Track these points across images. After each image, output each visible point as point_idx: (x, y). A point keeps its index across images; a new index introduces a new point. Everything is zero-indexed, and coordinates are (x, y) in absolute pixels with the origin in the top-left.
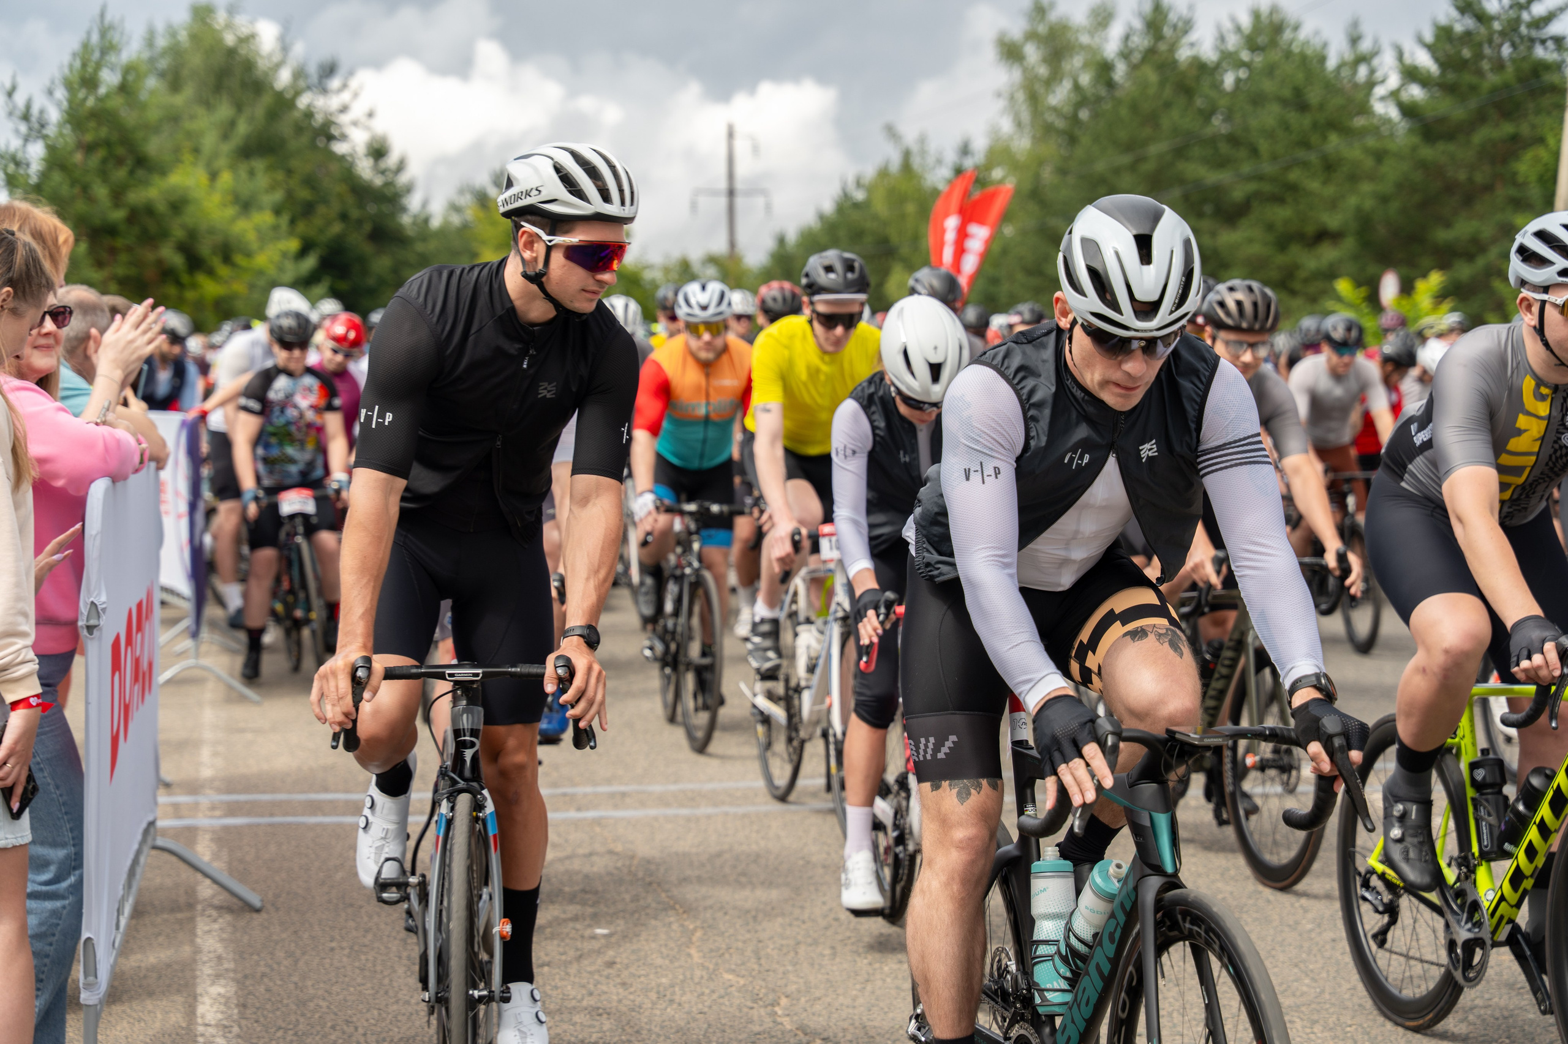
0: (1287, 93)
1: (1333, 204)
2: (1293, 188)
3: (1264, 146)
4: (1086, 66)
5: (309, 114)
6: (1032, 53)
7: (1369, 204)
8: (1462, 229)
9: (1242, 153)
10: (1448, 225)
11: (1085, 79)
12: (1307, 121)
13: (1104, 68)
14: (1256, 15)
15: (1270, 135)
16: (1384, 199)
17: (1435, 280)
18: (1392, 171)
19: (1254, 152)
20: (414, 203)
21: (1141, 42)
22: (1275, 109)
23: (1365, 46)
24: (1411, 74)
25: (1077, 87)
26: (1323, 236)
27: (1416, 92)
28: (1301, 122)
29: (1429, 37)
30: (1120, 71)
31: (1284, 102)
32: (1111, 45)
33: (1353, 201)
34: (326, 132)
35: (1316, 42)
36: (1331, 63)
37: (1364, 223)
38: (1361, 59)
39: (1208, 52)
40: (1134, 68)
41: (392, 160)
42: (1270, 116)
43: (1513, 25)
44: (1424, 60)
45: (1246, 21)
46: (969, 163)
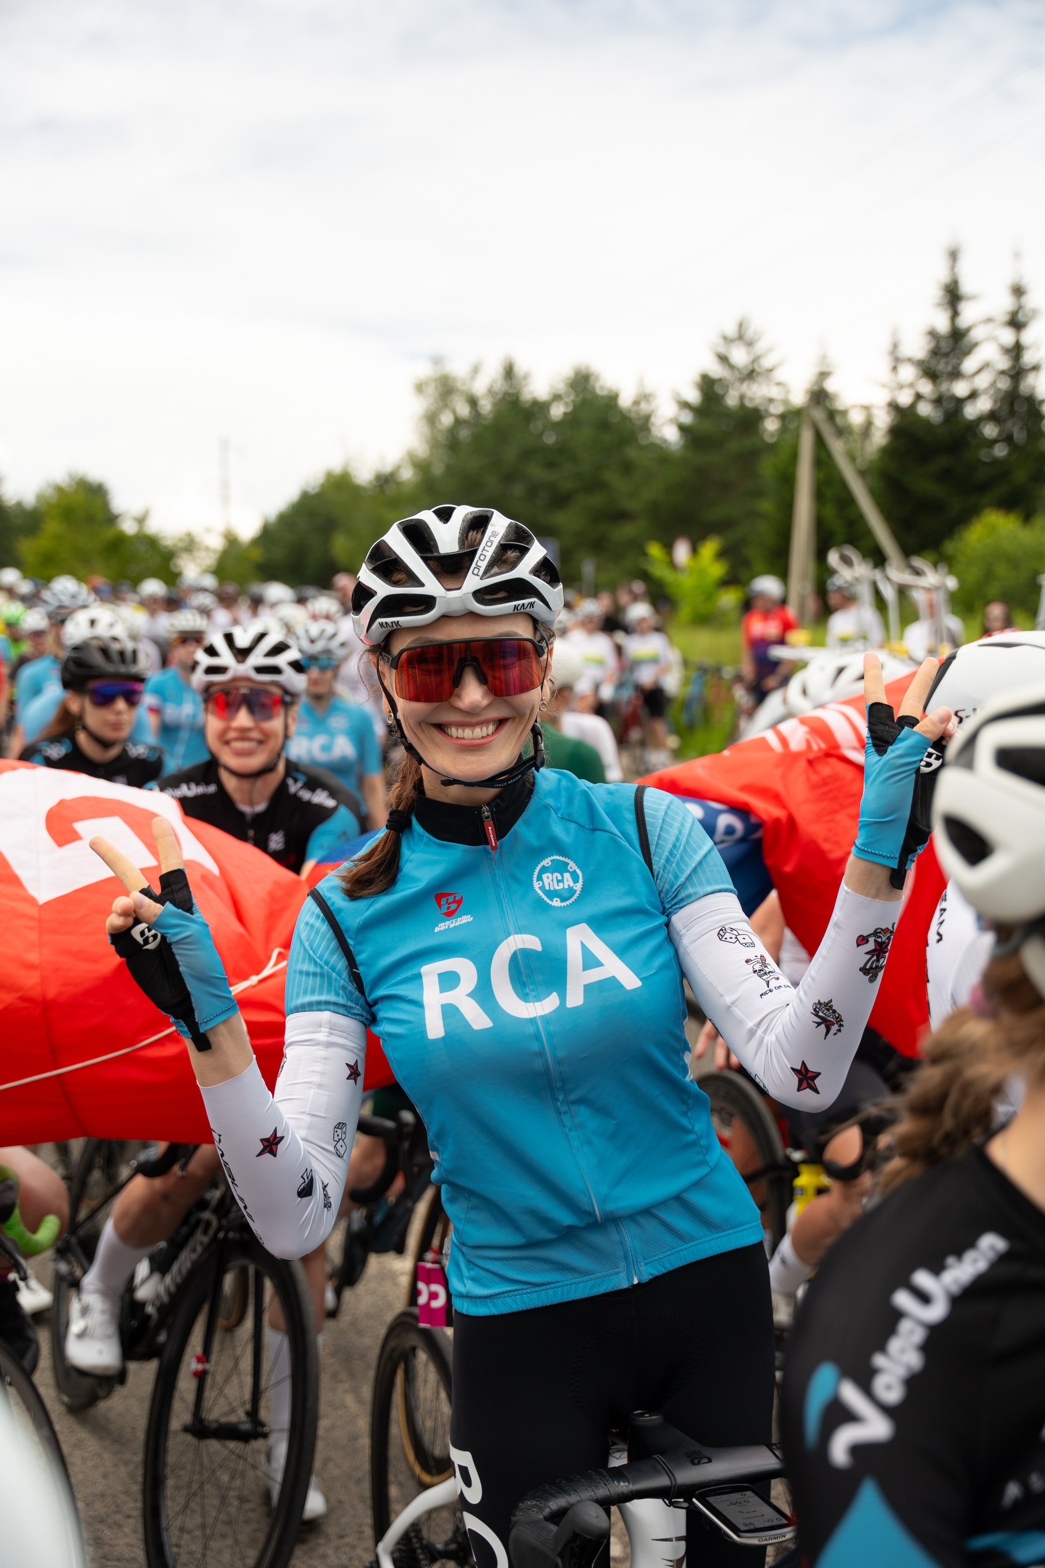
0: (595, 420)
1: (633, 495)
2: (601, 483)
3: (580, 454)
4: (462, 401)
6: (431, 392)
7: (657, 495)
8: (721, 510)
10: (711, 509)
11: (461, 410)
12: (609, 440)
14: (575, 371)
15: (586, 448)
21: (500, 387)
22: (588, 430)
23: (646, 392)
25: (456, 415)
27: (687, 419)
28: (606, 441)
29: (696, 381)
30: (486, 406)
31: (595, 427)
33: (647, 492)
36: (623, 403)
38: (644, 400)
40: (494, 405)
43: (752, 373)
44: (692, 397)
45: (569, 376)
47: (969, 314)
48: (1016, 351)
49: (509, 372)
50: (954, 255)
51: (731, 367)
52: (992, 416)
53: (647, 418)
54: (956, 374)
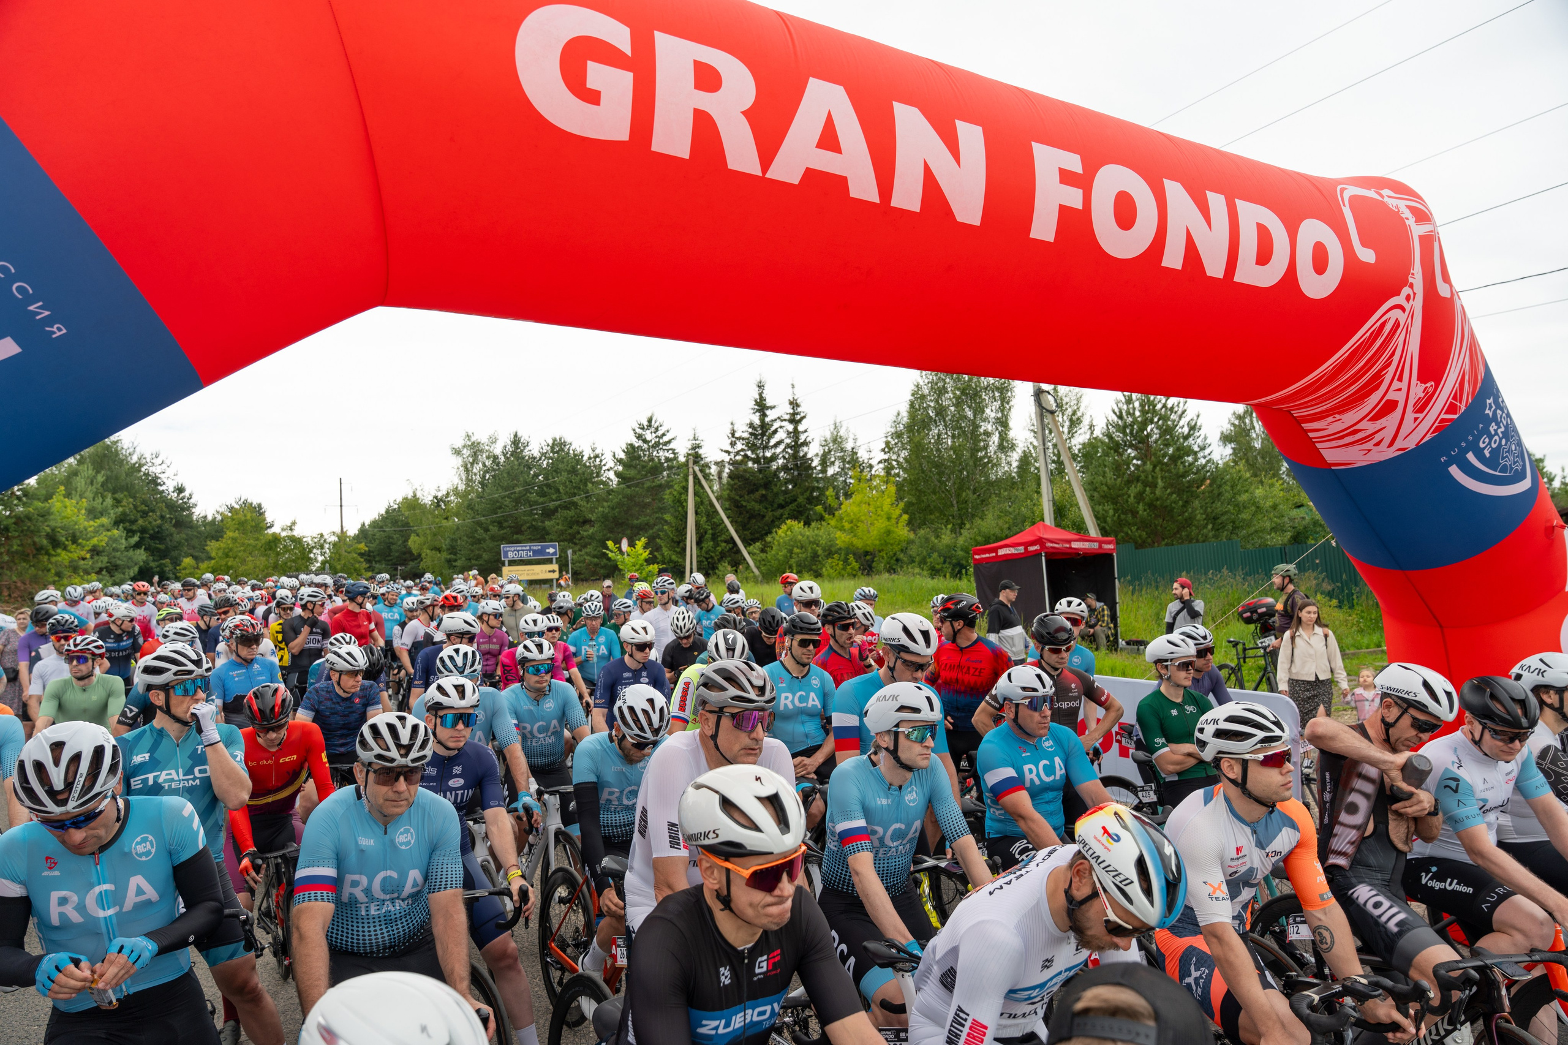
0: (569, 468)
1: (592, 511)
2: (575, 504)
3: (561, 488)
4: (488, 458)
5: (147, 474)
6: (466, 452)
7: (607, 511)
8: (643, 519)
9: (553, 491)
10: (637, 519)
11: (488, 463)
12: (578, 479)
13: (495, 458)
14: (554, 440)
15: (564, 484)
16: (613, 509)
17: (643, 540)
18: (615, 499)
19: (558, 491)
20: (198, 512)
21: (510, 448)
22: (565, 474)
23: (597, 452)
24: (620, 461)
25: (484, 465)
26: (586, 522)
27: (620, 468)
28: (576, 479)
29: (624, 447)
30: (502, 459)
31: (569, 472)
32: (498, 450)
33: (600, 509)
34: (154, 481)
35: (579, 450)
36: (585, 458)
37: (605, 517)
38: (597, 456)
39: (537, 454)
40: (508, 458)
41: (186, 494)
42: (564, 476)
43: (657, 444)
44: (622, 456)
45: (550, 442)
46: (440, 495)
47: (771, 415)
48: (796, 433)
49: (516, 441)
50: (761, 386)
51: (645, 441)
52: (785, 468)
53: (600, 467)
54: (766, 447)
